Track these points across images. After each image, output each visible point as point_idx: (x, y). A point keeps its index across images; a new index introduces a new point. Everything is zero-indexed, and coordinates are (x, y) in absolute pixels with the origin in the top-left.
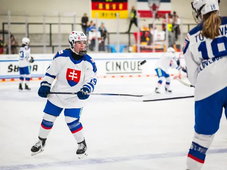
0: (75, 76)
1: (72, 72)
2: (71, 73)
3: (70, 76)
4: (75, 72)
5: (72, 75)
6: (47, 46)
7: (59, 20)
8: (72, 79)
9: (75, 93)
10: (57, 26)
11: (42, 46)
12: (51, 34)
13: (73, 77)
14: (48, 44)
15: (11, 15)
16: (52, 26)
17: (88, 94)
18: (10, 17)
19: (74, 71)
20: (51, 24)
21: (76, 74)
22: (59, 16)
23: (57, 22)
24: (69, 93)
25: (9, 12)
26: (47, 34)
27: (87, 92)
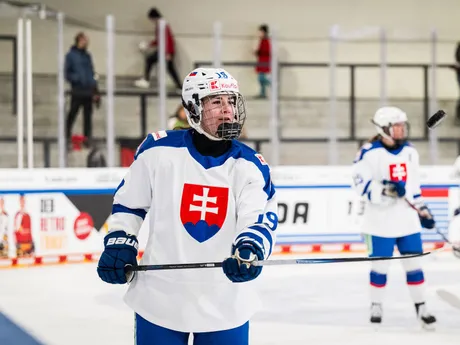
0: (210, 205)
1: (201, 194)
2: (196, 198)
3: (193, 208)
4: (210, 195)
5: (199, 204)
6: (341, 140)
7: (383, 54)
8: (203, 218)
9: (217, 265)
10: (374, 71)
11: (325, 140)
12: (352, 99)
13: (204, 210)
14: (346, 134)
15: (224, 36)
16: (359, 72)
17: (257, 263)
18: (220, 42)
19: (206, 191)
20: (353, 67)
21: (214, 200)
22: (383, 40)
23: (375, 59)
24: (197, 266)
25: (218, 27)
26: (341, 100)
27: (252, 257)
